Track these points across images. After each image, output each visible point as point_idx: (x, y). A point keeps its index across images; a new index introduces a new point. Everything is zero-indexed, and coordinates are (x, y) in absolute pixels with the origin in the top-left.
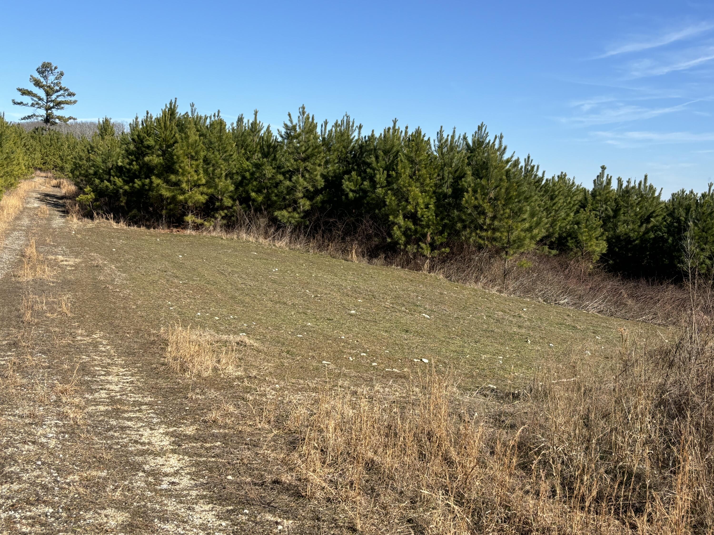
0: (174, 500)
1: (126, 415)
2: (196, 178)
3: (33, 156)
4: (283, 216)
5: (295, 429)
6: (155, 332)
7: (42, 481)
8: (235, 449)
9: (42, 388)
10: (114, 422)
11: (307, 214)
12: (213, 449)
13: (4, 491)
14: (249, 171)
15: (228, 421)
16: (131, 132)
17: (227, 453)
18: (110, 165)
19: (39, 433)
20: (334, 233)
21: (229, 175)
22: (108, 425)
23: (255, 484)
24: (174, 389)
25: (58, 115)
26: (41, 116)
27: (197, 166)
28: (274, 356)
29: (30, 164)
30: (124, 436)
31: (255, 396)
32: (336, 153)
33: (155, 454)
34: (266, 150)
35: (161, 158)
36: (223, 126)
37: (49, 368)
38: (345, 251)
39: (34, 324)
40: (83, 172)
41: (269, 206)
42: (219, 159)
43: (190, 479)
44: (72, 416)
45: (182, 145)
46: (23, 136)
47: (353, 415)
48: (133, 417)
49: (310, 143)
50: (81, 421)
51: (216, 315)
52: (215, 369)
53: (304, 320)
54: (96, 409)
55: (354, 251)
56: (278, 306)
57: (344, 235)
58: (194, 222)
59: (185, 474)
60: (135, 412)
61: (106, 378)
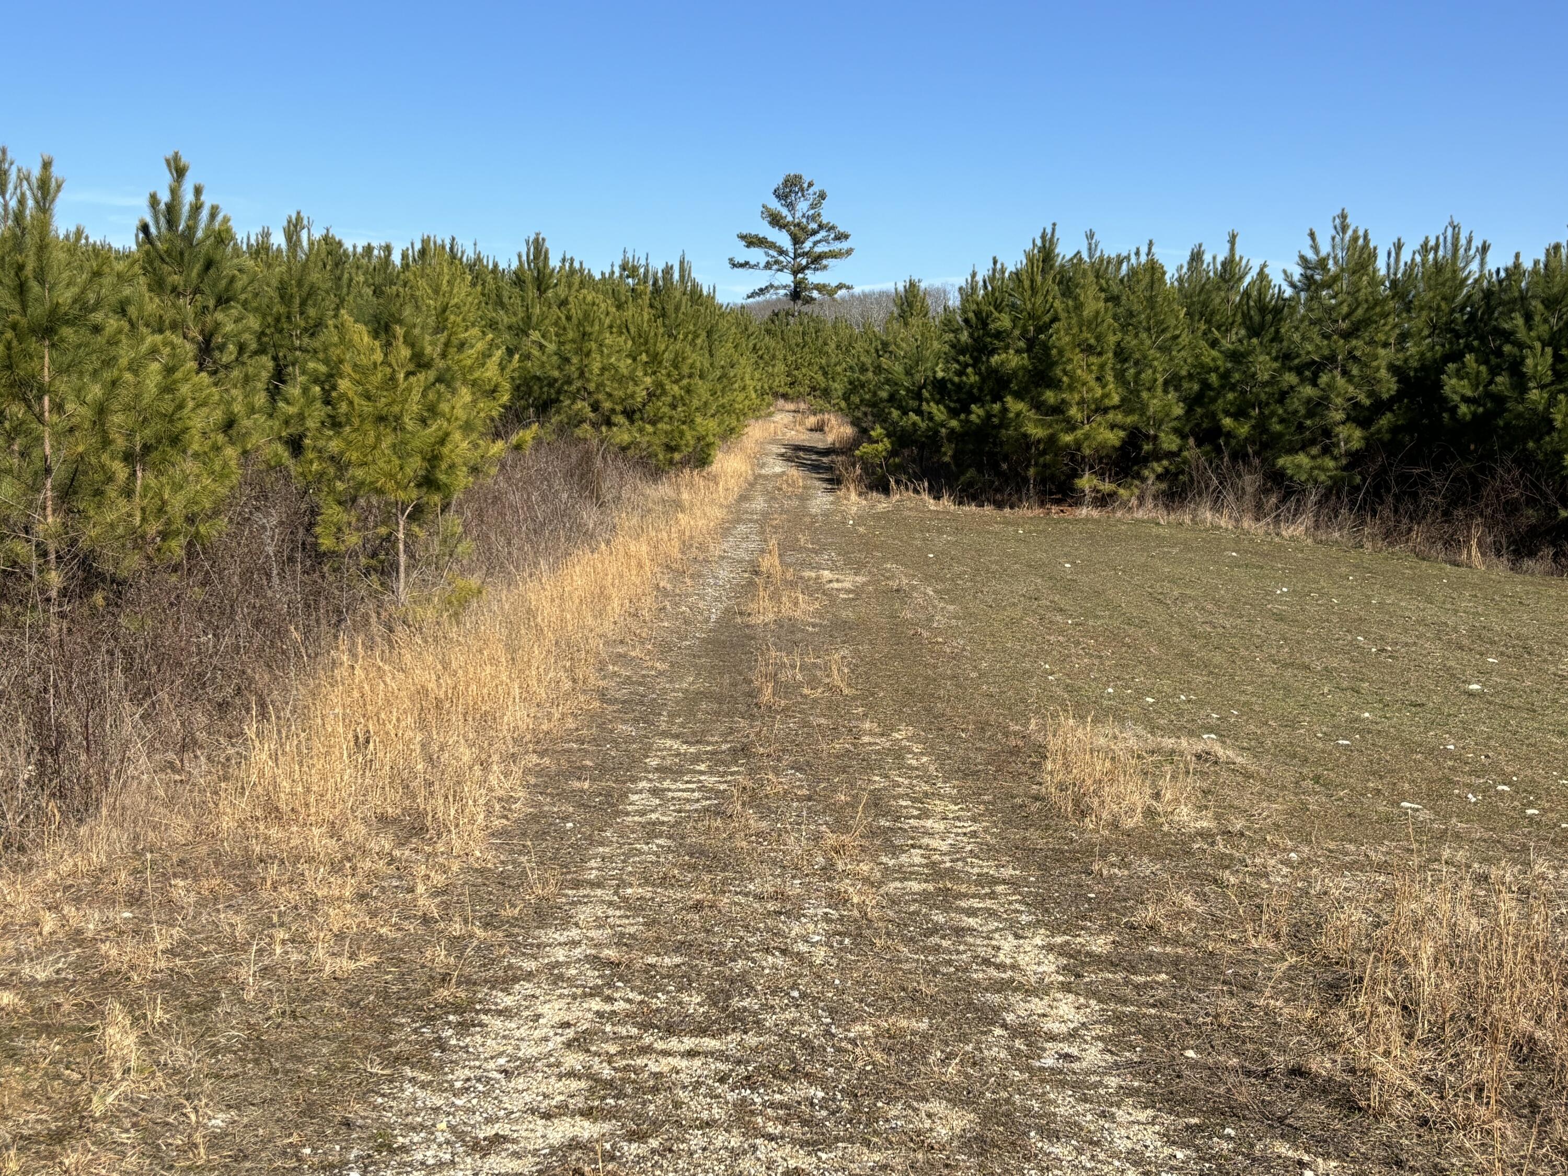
0: (1070, 1093)
1: (963, 904)
2: (1099, 392)
3: (770, 369)
4: (1299, 466)
5: (1338, 954)
6: (1017, 728)
7: (802, 1032)
8: (1200, 991)
9: (798, 840)
10: (939, 918)
11: (1356, 459)
12: (1152, 988)
13: (731, 1046)
14: (1216, 369)
15: (1184, 930)
16: (963, 304)
17: (1183, 999)
18: (920, 378)
19: (793, 933)
20: (1423, 502)
21: (1172, 382)
22: (927, 923)
23: (1249, 1073)
24: (1062, 853)
25: (816, 282)
26: (785, 287)
27: (1102, 367)
28: (1284, 788)
29: (766, 387)
30: (962, 948)
31: (1241, 876)
32: (1424, 313)
33: (1026, 991)
34: (1257, 318)
35: (1025, 355)
36: (1158, 275)
37: (809, 799)
38: (1452, 544)
39: (779, 709)
40: (867, 397)
41: (1265, 446)
42: (1150, 348)
43: (1102, 1051)
44: (855, 900)
45: (1069, 324)
46: (751, 330)
47: (1479, 929)
48: (979, 909)
49: (1362, 295)
50: (875, 911)
51: (1149, 692)
52: (1149, 813)
53: (1354, 706)
54: (904, 889)
55: (1474, 543)
56: (1289, 673)
57: (1449, 505)
58: (1095, 490)
59: (1093, 1038)
60: (982, 898)
61: (922, 822)
